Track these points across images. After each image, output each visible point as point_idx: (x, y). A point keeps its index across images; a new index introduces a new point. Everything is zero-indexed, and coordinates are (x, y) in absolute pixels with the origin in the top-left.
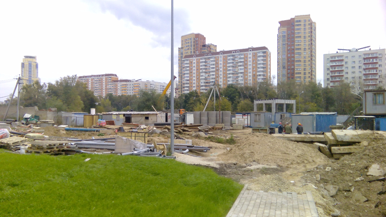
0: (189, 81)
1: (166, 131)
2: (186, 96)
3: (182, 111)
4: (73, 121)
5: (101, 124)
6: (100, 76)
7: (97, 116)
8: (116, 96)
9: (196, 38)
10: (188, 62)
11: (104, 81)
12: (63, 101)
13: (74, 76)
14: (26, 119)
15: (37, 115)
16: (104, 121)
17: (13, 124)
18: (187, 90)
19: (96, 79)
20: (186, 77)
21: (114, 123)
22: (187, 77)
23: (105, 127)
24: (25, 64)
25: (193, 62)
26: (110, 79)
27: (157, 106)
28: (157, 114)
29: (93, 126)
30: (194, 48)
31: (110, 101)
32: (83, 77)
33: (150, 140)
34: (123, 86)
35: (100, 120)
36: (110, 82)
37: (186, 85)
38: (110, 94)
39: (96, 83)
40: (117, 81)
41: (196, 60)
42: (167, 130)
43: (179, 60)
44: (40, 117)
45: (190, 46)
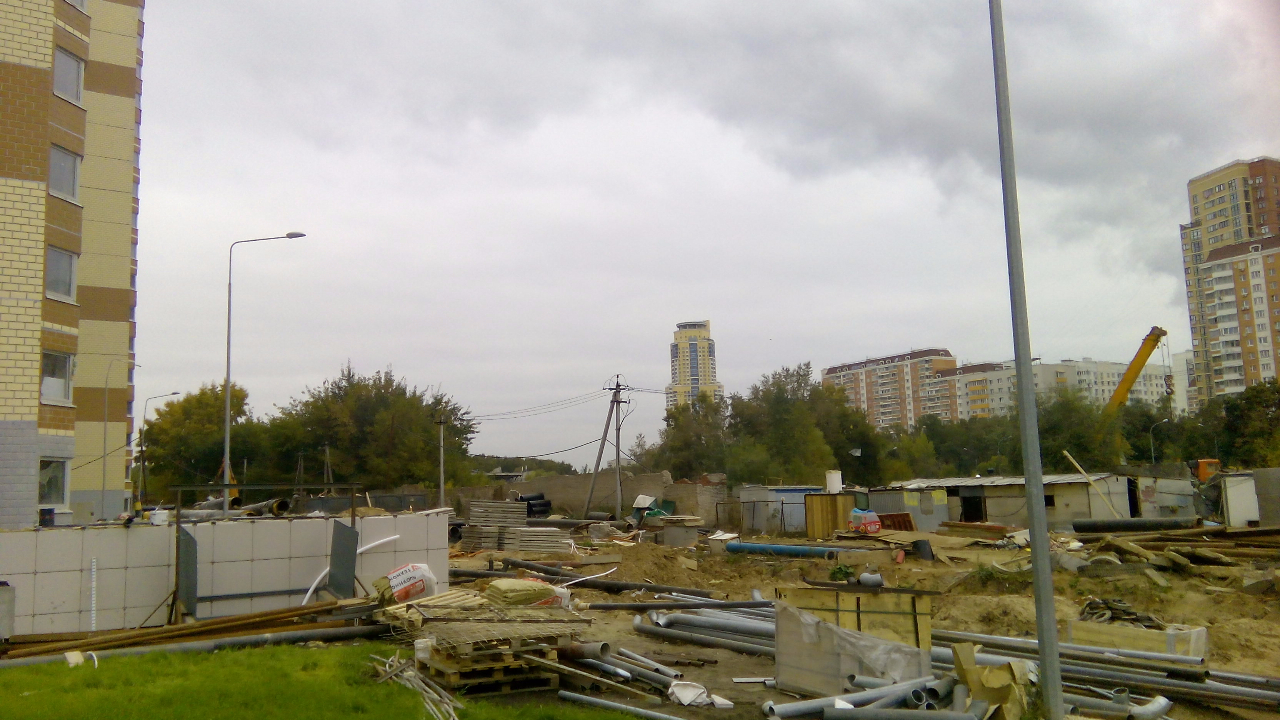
0: (1238, 345)
1: (1109, 562)
2: (1231, 405)
3: (1209, 467)
4: (774, 516)
5: (862, 527)
6: (892, 359)
7: (850, 499)
8: (951, 421)
9: (1253, 176)
10: (1228, 273)
11: (908, 377)
12: (769, 449)
13: (804, 367)
14: (640, 510)
15: (670, 499)
16: (874, 514)
17: (594, 528)
18: (1236, 382)
19: (881, 370)
20: (1227, 330)
21: (910, 522)
22: (1232, 330)
23: (877, 540)
24: (680, 346)
25: (1251, 269)
26: (927, 366)
27: (1089, 452)
28: (1087, 484)
29: (835, 535)
30: (1249, 217)
31: (931, 443)
32: (842, 368)
33: (997, 613)
34: (973, 388)
35: (856, 513)
36: (927, 377)
37: (1226, 364)
38: (930, 416)
39: (883, 384)
40: (953, 371)
41: (1261, 261)
42: (1112, 557)
43: (1186, 270)
44: (678, 503)
45: (1230, 212)
